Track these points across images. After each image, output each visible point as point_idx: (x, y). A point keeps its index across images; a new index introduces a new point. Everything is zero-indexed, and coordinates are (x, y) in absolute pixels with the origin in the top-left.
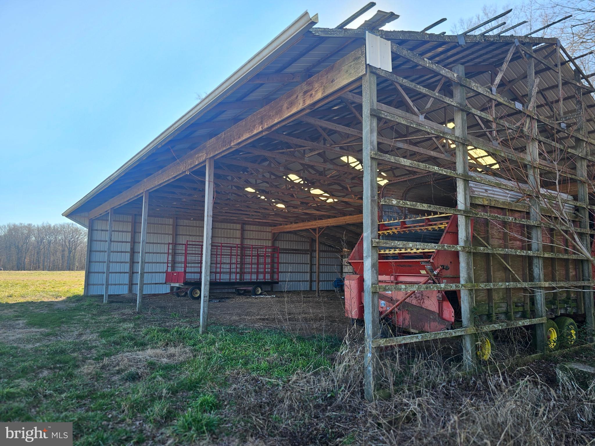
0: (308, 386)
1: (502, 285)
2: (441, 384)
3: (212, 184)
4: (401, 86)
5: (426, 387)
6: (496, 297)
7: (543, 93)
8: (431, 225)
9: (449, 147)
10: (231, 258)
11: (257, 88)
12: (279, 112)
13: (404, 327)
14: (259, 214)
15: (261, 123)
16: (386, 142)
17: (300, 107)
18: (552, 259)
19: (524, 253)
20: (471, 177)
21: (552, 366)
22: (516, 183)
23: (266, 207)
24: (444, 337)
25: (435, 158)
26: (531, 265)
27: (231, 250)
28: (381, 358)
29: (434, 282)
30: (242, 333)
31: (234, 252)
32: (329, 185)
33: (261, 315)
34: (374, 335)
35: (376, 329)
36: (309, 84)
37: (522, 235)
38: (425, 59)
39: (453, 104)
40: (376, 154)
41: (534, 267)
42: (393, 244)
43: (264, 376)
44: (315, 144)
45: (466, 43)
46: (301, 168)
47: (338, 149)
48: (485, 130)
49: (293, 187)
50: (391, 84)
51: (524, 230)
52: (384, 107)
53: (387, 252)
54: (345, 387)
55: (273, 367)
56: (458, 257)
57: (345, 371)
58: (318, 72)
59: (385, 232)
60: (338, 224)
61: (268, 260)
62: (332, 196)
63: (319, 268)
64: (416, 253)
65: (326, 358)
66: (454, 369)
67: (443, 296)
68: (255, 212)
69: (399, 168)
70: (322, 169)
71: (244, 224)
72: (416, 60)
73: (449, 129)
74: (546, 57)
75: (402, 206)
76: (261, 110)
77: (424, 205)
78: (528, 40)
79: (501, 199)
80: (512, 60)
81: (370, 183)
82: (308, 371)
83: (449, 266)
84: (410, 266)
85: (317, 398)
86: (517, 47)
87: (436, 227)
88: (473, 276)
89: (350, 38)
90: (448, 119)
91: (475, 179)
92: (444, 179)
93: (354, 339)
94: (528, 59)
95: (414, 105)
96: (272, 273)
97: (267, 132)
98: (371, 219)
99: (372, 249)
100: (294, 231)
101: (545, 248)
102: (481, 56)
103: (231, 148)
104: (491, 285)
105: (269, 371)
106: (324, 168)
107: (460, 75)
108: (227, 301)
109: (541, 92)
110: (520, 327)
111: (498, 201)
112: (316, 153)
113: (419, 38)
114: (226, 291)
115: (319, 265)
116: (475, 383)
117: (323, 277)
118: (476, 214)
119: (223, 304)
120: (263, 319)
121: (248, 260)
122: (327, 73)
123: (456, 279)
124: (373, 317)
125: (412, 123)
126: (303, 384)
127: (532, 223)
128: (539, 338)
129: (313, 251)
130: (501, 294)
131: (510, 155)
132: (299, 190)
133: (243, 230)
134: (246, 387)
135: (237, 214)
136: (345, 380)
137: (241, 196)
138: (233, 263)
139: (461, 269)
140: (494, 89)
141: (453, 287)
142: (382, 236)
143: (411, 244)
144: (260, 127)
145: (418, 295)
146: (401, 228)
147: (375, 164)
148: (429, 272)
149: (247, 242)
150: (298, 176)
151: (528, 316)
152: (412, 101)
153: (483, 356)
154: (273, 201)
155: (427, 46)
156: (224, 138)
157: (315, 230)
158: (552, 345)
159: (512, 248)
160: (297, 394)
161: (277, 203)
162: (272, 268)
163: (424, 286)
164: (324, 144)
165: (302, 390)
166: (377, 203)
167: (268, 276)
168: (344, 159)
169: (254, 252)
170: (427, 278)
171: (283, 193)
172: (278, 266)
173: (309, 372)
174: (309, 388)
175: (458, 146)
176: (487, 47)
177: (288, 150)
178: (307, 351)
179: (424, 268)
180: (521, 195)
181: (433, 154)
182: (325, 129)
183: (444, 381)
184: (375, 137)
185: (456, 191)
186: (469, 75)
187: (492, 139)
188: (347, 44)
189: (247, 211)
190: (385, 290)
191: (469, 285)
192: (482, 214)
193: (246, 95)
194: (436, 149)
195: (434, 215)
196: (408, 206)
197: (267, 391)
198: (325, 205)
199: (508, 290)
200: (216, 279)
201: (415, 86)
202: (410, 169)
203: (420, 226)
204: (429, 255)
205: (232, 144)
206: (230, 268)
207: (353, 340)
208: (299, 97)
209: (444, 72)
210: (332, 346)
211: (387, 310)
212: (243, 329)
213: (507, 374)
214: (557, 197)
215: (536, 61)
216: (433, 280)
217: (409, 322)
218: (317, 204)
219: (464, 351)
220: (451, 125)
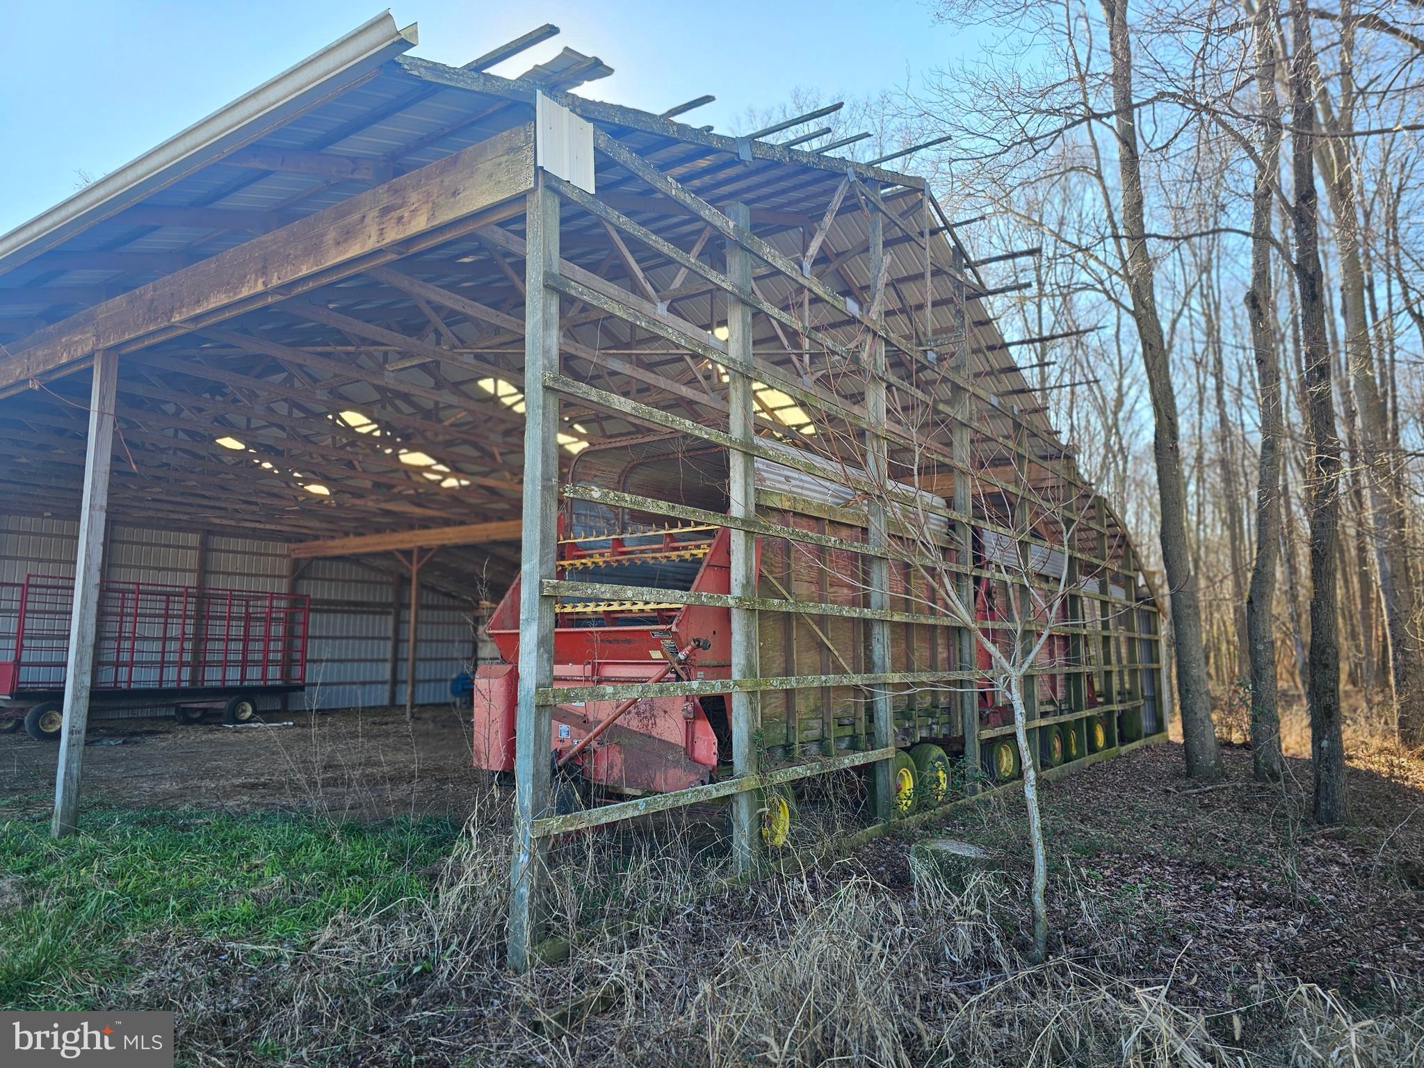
0: (364, 952)
1: (815, 681)
2: (683, 910)
3: (109, 422)
4: (619, 231)
5: (651, 922)
6: (801, 705)
7: (899, 286)
8: (677, 549)
9: (720, 381)
10: (166, 624)
11: (254, 180)
12: (315, 248)
13: (610, 783)
14: (254, 508)
15: (264, 271)
16: (583, 355)
17: (371, 244)
18: (907, 624)
19: (855, 613)
20: (758, 448)
21: (902, 850)
22: (839, 466)
23: (275, 491)
24: (693, 800)
25: (691, 403)
26: (868, 637)
27: (168, 602)
28: (552, 861)
29: (679, 678)
30: (185, 828)
31: (176, 608)
32: (450, 443)
33: (249, 775)
34: (537, 808)
35: (541, 793)
36: (395, 191)
37: (854, 576)
38: (669, 179)
39: (724, 285)
40: (555, 380)
41: (874, 642)
42: (589, 591)
43: (240, 937)
44: (413, 340)
45: (754, 158)
46: (377, 396)
47: (470, 359)
48: (790, 350)
49: (352, 444)
50: (598, 224)
51: (857, 567)
52: (580, 273)
53: (580, 608)
54: (460, 944)
55: (270, 912)
56: (730, 621)
57: (463, 902)
58: (420, 165)
59: (577, 562)
60: (470, 540)
61: (278, 630)
62: (457, 471)
63: (415, 649)
64: (642, 611)
65: (415, 876)
66: (713, 873)
67: (695, 707)
68: (245, 502)
69: (614, 418)
70: (430, 405)
71: (209, 532)
72: (650, 177)
73: (717, 339)
74: (903, 215)
75: (613, 503)
76: (264, 238)
77: (661, 503)
78: (871, 174)
79: (816, 498)
80: (841, 212)
81: (540, 446)
82: (366, 914)
83: (711, 641)
84: (629, 642)
85: (386, 978)
86: (852, 185)
87: (686, 554)
88: (757, 660)
89: (499, 98)
90: (716, 319)
91: (766, 453)
92: (707, 448)
93: (492, 822)
94: (872, 212)
95: (646, 278)
96: (287, 664)
97: (279, 298)
98: (542, 531)
99: (541, 604)
100: (354, 554)
101: (895, 604)
102: (784, 192)
103: (172, 327)
104: (793, 683)
105: (254, 925)
106: (437, 403)
107: (741, 225)
108: (151, 740)
109: (893, 284)
110: (845, 770)
111: (810, 503)
112: (415, 362)
113: (656, 128)
114: (147, 713)
115: (416, 641)
116: (754, 899)
117: (424, 671)
118: (767, 529)
119: (135, 749)
120: (254, 786)
121: (217, 629)
122: (442, 173)
123: (723, 669)
124: (536, 764)
125: (638, 318)
126: (350, 948)
127: (872, 550)
128: (881, 791)
129: (402, 606)
130: (812, 700)
131: (835, 408)
132: (368, 451)
133: (205, 550)
134: (183, 974)
135: (191, 505)
136: (460, 926)
137: (203, 458)
138: (172, 639)
139: (733, 646)
140: (807, 265)
141: (715, 687)
142: (571, 572)
143: (630, 592)
144: (260, 281)
145: (643, 707)
146: (613, 555)
147: (553, 403)
148: (669, 655)
149: (217, 583)
150: (369, 418)
151: (862, 745)
152: (643, 270)
153: (773, 838)
154: (296, 475)
155: (676, 150)
156: (152, 300)
157: (407, 554)
158: (905, 804)
159: (833, 602)
160: (331, 975)
161: (308, 481)
162: (288, 649)
163: (656, 687)
164: (438, 343)
165: (346, 963)
166: (556, 495)
167: (274, 673)
168: (487, 384)
169: (235, 609)
170: (662, 669)
171: (323, 457)
172: (305, 646)
173: (368, 916)
174: (364, 956)
175: (733, 379)
176: (796, 174)
177: (339, 348)
178: (368, 861)
179: (658, 647)
180: (849, 491)
181: (686, 392)
182: (438, 309)
183: (691, 902)
184: (554, 339)
185: (728, 476)
186: (761, 229)
187: (802, 373)
188: (491, 110)
189: (219, 499)
190: (567, 698)
191: (749, 683)
192: (777, 529)
193: (220, 195)
194: (692, 382)
195: (684, 526)
196: (626, 505)
197: (245, 978)
198: (437, 494)
199: (824, 690)
200: (116, 681)
201: (646, 235)
202: (637, 422)
203: (654, 551)
204: (670, 617)
205: (177, 318)
206: (163, 652)
207: (487, 822)
208: (367, 220)
209: (709, 213)
210: (434, 844)
211: (571, 747)
212: (190, 816)
213: (820, 874)
214: (914, 500)
215: (887, 221)
216: (676, 672)
217: (621, 771)
218: (416, 490)
219: (735, 830)
220: (721, 333)
